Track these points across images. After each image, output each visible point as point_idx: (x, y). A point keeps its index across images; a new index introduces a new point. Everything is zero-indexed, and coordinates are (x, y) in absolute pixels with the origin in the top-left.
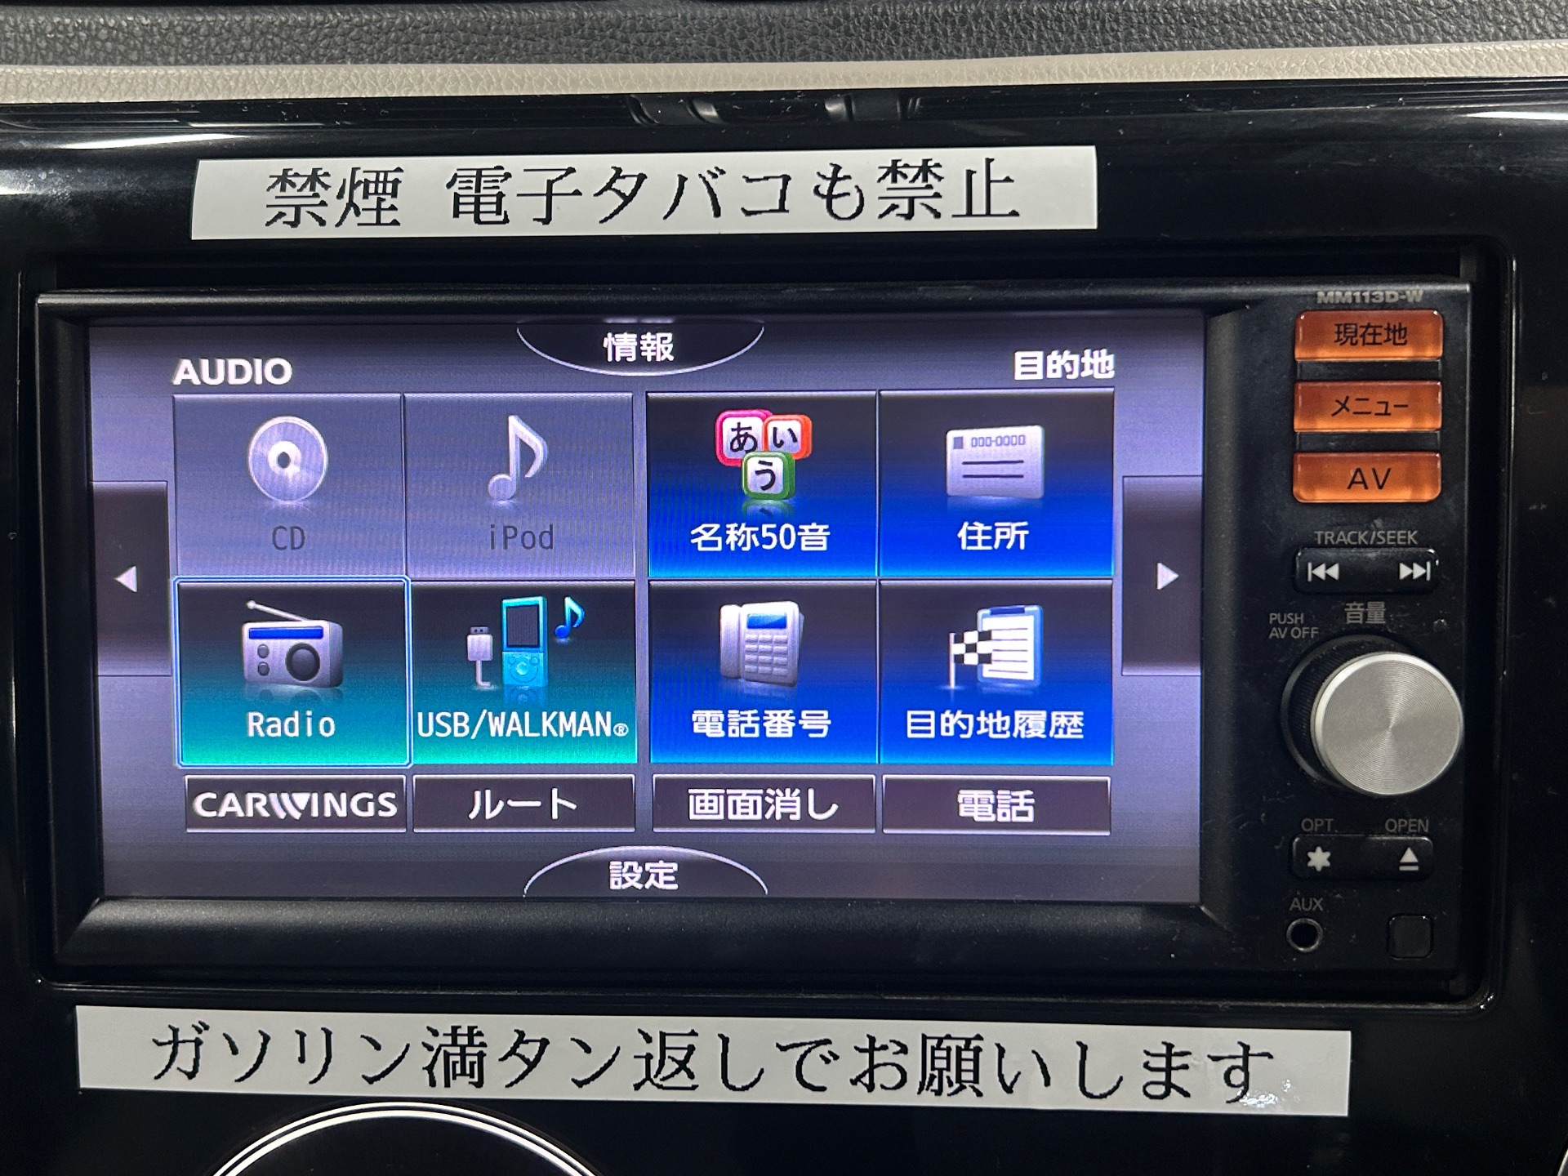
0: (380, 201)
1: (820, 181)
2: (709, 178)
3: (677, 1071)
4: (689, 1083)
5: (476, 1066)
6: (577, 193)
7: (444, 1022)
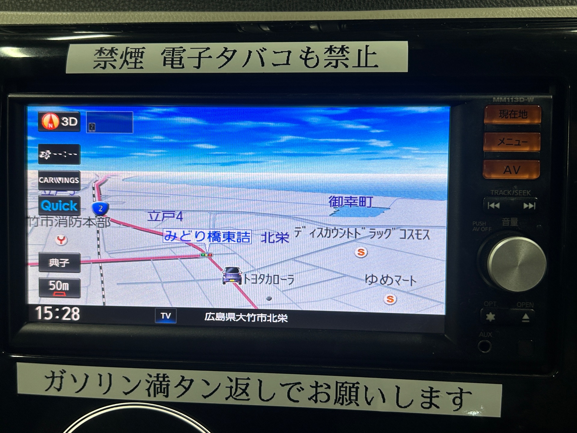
0: (136, 59)
1: (302, 53)
2: (260, 52)
3: (242, 393)
4: (247, 398)
5: (166, 389)
6: (210, 57)
7: (154, 372)
